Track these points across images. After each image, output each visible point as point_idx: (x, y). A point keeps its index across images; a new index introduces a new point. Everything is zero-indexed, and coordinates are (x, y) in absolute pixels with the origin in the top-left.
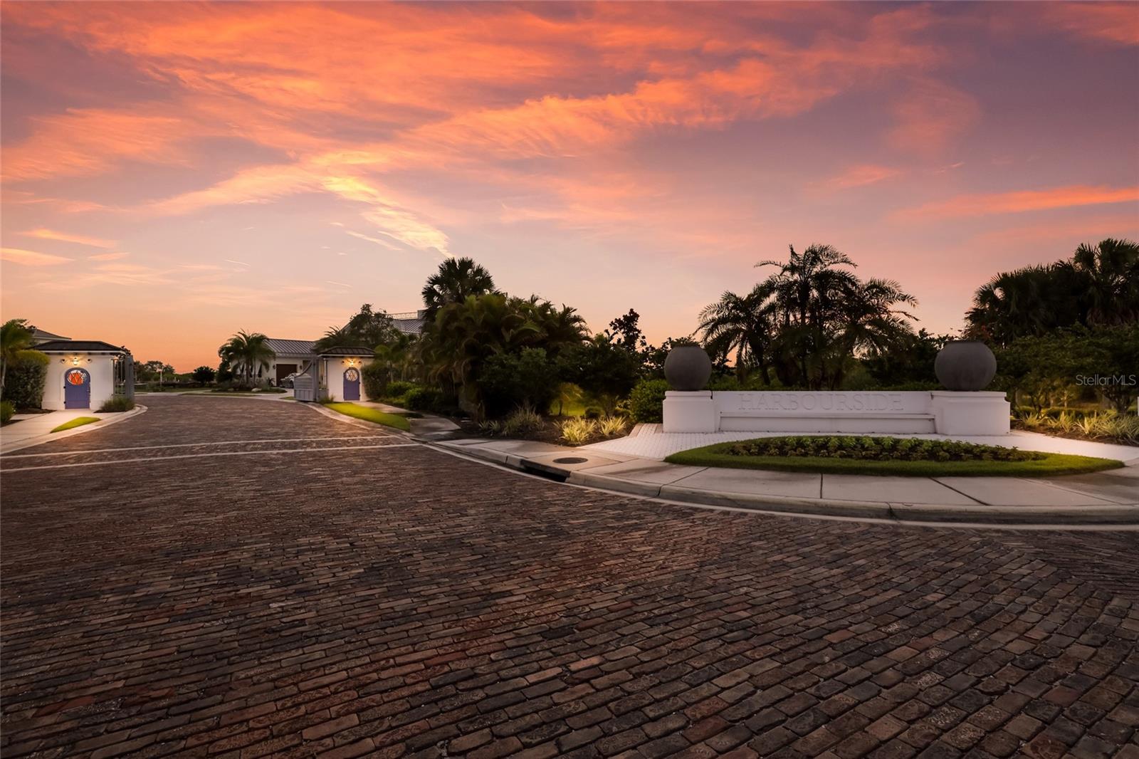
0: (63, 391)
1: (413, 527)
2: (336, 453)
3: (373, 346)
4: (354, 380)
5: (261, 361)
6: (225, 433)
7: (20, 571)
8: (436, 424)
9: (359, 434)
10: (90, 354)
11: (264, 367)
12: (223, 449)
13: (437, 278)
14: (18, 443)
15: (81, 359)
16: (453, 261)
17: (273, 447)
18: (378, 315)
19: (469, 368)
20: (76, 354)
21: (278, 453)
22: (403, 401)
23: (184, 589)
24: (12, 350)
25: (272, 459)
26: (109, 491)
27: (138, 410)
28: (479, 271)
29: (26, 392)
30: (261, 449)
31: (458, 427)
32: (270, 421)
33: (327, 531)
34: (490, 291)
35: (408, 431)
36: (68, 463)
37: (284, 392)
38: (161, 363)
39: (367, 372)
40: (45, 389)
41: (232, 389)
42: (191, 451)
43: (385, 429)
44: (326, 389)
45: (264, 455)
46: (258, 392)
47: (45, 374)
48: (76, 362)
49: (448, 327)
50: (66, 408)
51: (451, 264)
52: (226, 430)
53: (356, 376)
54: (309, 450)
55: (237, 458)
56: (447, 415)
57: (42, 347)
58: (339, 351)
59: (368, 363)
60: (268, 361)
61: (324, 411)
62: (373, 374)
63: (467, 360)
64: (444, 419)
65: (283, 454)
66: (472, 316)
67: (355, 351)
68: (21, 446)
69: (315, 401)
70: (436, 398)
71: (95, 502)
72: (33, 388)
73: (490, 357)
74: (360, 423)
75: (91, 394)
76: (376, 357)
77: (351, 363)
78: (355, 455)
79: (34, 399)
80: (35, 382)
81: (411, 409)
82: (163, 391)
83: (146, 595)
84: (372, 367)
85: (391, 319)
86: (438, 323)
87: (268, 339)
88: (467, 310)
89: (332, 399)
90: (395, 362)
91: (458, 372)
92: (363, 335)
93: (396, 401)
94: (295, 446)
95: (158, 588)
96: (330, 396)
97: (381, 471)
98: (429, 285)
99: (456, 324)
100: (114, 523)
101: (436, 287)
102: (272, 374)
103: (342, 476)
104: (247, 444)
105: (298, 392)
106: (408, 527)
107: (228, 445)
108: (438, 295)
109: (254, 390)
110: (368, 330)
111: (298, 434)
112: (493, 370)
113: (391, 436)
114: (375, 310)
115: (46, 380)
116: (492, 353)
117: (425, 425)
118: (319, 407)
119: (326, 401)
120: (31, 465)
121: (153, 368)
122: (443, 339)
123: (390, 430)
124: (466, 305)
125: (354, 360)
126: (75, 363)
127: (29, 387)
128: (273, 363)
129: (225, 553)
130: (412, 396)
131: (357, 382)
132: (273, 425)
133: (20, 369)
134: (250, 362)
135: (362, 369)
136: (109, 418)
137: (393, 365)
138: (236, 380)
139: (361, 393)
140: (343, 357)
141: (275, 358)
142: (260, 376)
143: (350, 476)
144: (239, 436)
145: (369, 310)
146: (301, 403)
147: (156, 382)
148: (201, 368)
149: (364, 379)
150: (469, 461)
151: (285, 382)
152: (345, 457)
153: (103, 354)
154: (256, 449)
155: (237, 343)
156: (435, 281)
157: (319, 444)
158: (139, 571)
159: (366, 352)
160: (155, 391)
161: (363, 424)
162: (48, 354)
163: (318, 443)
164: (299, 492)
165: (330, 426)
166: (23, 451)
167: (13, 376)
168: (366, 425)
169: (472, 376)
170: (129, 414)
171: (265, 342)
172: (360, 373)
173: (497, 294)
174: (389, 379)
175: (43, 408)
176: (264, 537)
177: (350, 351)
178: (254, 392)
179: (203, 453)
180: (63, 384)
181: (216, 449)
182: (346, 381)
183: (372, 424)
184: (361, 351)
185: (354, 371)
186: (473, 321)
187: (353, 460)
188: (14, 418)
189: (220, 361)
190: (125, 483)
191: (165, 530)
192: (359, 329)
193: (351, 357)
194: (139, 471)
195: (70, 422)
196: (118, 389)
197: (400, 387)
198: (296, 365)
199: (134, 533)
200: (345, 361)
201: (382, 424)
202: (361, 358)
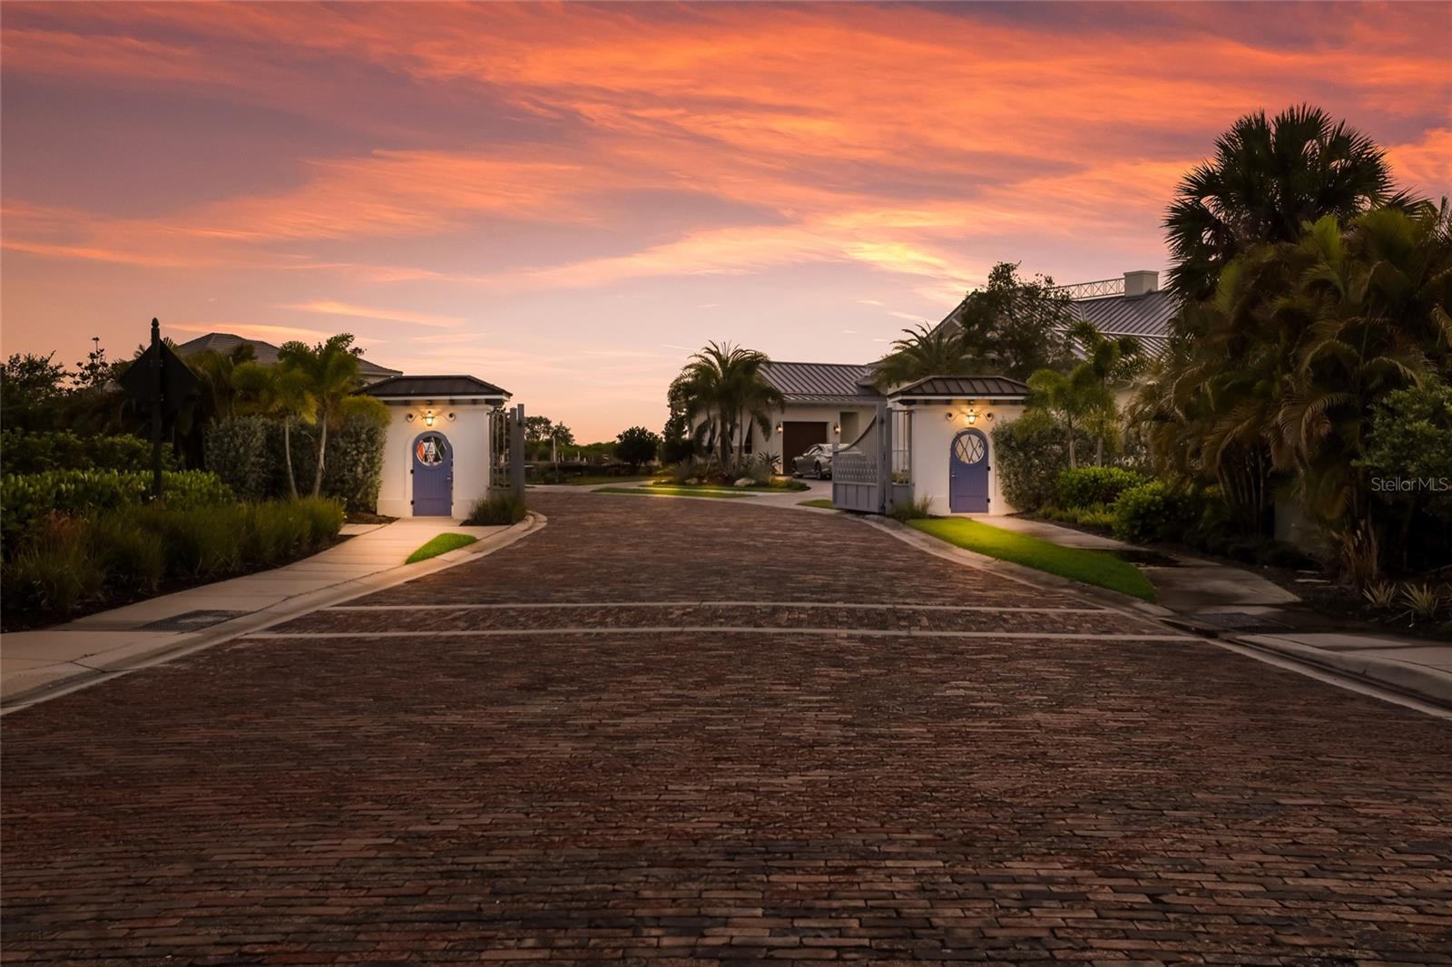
0: (410, 477)
1: (1307, 876)
2: (986, 647)
3: (1021, 374)
4: (976, 459)
5: (754, 413)
6: (718, 581)
7: (475, 847)
8: (1222, 585)
9: (1023, 601)
10: (452, 402)
11: (758, 429)
12: (729, 616)
13: (1210, 176)
14: (363, 581)
15: (439, 414)
16: (1261, 122)
17: (832, 619)
18: (1031, 291)
19: (1325, 429)
20: (431, 403)
21: (850, 637)
22: (1108, 518)
23: (802, 946)
24: (335, 397)
25: (843, 650)
26: (552, 693)
27: (534, 523)
28: (1341, 144)
29: (355, 478)
30: (810, 624)
31: (1291, 597)
32: (801, 558)
33: (1071, 852)
34: (1374, 200)
35: (1150, 599)
36: (456, 627)
37: (804, 488)
38: (548, 422)
39: (1007, 441)
40: (382, 476)
41: (694, 481)
42: (664, 617)
43: (1082, 591)
44: (907, 483)
45: (822, 638)
46: (749, 487)
47: (382, 444)
48: (432, 419)
49: (1256, 313)
50: (415, 513)
51: (1251, 132)
52: (717, 573)
53: (980, 451)
54: (916, 632)
55: (768, 643)
56: (1246, 559)
57: (376, 390)
58: (940, 386)
59: (1011, 416)
60: (766, 413)
61: (911, 538)
62: (1024, 445)
63: (1320, 404)
64: (1242, 573)
65: (864, 639)
66: (1334, 276)
67: (979, 386)
68: (373, 586)
69: (882, 512)
70: (1207, 513)
71: (536, 715)
72: (365, 472)
73: (1397, 393)
74: (1011, 572)
75: (454, 485)
76: (1031, 401)
77: (971, 416)
78: (1035, 655)
79: (367, 495)
80: (367, 459)
81: (1133, 540)
82: (563, 482)
83: (730, 946)
84: (1022, 427)
85: (1066, 301)
86: (1223, 301)
87: (769, 364)
88: (1311, 261)
89: (925, 506)
90: (1078, 414)
91: (1289, 441)
92: (992, 345)
93: (1087, 517)
94: (881, 621)
95: (747, 932)
96: (918, 498)
97: (1127, 704)
98: (1188, 199)
99: (1281, 302)
100: (590, 765)
101: (1208, 202)
102: (774, 445)
103: (1026, 708)
104: (775, 610)
105: (841, 490)
106: (1291, 875)
107: (736, 608)
108: (1216, 225)
109: (739, 482)
110: (1008, 332)
111: (880, 593)
112: (1407, 434)
113: (1107, 611)
114: (1024, 276)
115: (384, 458)
116: (1396, 380)
117: (1193, 586)
118: (894, 527)
119: (913, 515)
120: (400, 627)
121: (533, 432)
122: (1239, 349)
123: (1098, 595)
124: (1304, 247)
125: (977, 409)
126: (429, 421)
127: (360, 469)
128: (777, 419)
129: (850, 871)
130: (1138, 504)
131: (983, 466)
132: (811, 567)
133: (346, 434)
134: (729, 417)
135: (995, 434)
136: (492, 538)
137: (1075, 424)
138: (700, 460)
139: (991, 495)
140: (948, 402)
141: (783, 406)
142: (748, 449)
143: (1049, 709)
144: (751, 589)
145: (1009, 281)
146: (849, 516)
147: (544, 463)
148: (632, 431)
149: (1001, 457)
150: (1370, 700)
151: (803, 464)
152: (1011, 658)
153: (474, 402)
154: (799, 623)
155: (704, 371)
156: (1205, 184)
157: (937, 620)
158: (693, 886)
159: (1007, 389)
160: (548, 482)
161: (1020, 575)
162: (387, 403)
163: (931, 615)
164: (942, 739)
165: (942, 577)
166: (376, 598)
167: (335, 448)
168: (1028, 578)
169: (1332, 452)
170: (519, 529)
171: (761, 371)
172: (991, 442)
173: (1398, 204)
174: (1063, 459)
175: (379, 513)
176: (920, 843)
177: (966, 387)
178: (740, 489)
179: (692, 624)
180: (410, 466)
181: (713, 617)
182: (955, 463)
183: (1044, 576)
184: (992, 387)
185: (975, 439)
186: (1337, 292)
187: (1041, 668)
188: (346, 530)
189: (666, 415)
190: (572, 680)
191: (695, 796)
192: (983, 330)
193: (969, 403)
194: (588, 655)
195: (430, 544)
196: (498, 476)
197: (1096, 479)
198: (825, 424)
199: (639, 795)
200: (955, 413)
201: (1074, 578)
202: (994, 403)
